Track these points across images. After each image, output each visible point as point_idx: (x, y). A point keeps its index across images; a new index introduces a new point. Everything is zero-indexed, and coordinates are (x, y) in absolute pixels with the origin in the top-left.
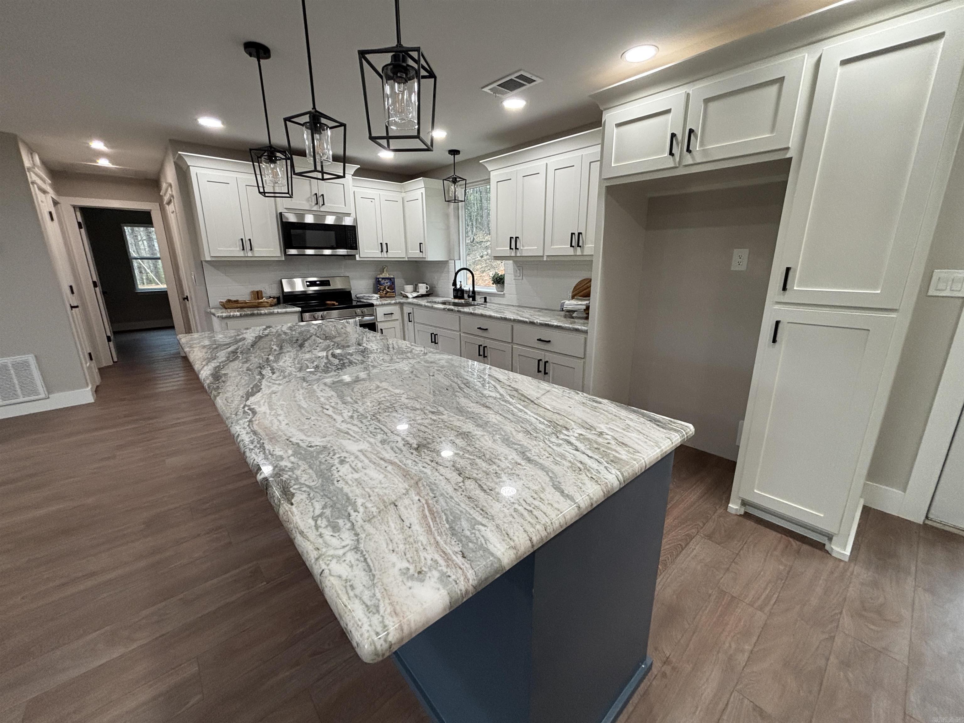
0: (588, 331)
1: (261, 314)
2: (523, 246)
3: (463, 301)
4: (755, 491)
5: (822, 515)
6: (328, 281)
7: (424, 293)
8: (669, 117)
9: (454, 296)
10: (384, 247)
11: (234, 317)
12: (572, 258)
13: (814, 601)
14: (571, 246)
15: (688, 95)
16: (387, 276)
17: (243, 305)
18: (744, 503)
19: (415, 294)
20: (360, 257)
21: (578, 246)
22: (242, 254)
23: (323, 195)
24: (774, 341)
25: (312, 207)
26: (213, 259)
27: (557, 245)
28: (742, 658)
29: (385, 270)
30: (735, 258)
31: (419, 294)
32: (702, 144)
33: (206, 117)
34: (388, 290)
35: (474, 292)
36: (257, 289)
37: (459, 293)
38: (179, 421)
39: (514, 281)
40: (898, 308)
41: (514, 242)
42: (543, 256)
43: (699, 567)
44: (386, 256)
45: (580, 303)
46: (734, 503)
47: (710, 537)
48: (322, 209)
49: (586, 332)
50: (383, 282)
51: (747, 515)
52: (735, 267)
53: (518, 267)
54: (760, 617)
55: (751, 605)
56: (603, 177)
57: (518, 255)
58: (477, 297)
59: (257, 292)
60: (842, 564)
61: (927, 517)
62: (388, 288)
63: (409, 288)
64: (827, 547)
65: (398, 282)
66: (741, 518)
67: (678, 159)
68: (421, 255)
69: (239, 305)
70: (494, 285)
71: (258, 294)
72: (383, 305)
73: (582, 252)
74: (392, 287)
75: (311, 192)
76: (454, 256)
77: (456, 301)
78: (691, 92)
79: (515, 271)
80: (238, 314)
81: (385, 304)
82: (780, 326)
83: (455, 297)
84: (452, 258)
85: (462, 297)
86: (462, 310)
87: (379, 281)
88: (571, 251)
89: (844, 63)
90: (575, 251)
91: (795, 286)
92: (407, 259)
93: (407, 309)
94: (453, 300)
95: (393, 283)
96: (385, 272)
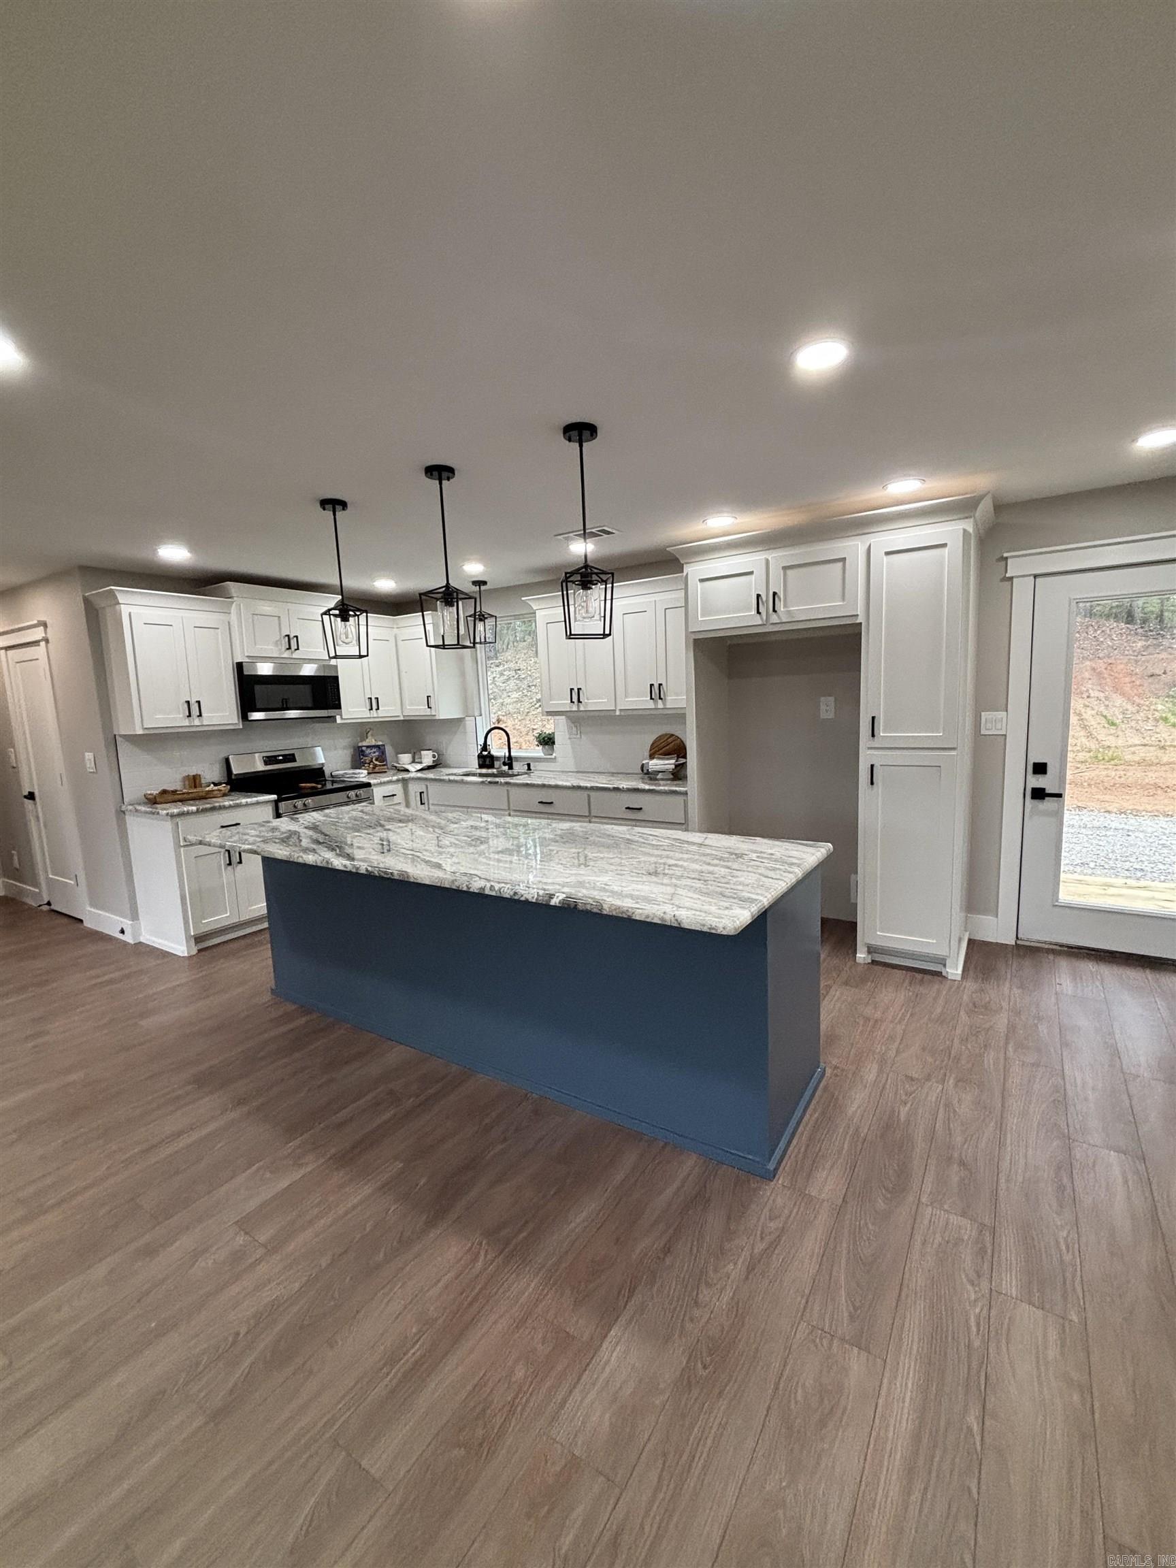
0: (689, 793)
1: (224, 808)
2: (588, 699)
3: (495, 771)
4: (878, 933)
5: (935, 941)
6: (293, 755)
7: (431, 764)
8: (753, 577)
9: (479, 765)
10: (374, 703)
11: (188, 813)
12: (652, 712)
13: (939, 1010)
14: (651, 698)
15: (767, 561)
16: (373, 743)
17: (188, 796)
18: (871, 950)
19: (419, 767)
20: (342, 718)
21: (660, 698)
22: (186, 722)
23: (297, 637)
24: (872, 783)
25: (281, 652)
26: (147, 732)
27: (633, 697)
28: (892, 1053)
29: (371, 734)
30: (823, 707)
31: (425, 765)
32: (785, 606)
33: (170, 546)
34: (377, 763)
35: (510, 758)
36: (193, 772)
37: (488, 760)
38: (99, 980)
39: (569, 741)
40: (955, 746)
41: (576, 695)
42: (615, 710)
43: (843, 1007)
44: (375, 715)
45: (667, 762)
46: (861, 953)
47: (846, 983)
48: (296, 655)
49: (686, 793)
50: (368, 751)
51: (874, 962)
52: (823, 715)
53: (573, 723)
54: (899, 1029)
55: (892, 1022)
56: (690, 630)
57: (582, 709)
58: (515, 764)
59: (192, 777)
60: (956, 983)
61: (1017, 938)
62: (376, 760)
63: (405, 759)
64: (944, 974)
65: (389, 750)
66: (870, 966)
67: (765, 618)
68: (428, 712)
69: (181, 797)
70: (541, 747)
71: (195, 780)
72: (381, 784)
73: (664, 704)
74: (382, 758)
75: (281, 635)
76: (474, 712)
77: (484, 771)
78: (770, 559)
79: (570, 728)
80: (194, 808)
81: (384, 783)
82: (875, 769)
83: (481, 766)
84: (470, 713)
85: (492, 766)
86: (512, 781)
87: (362, 751)
88: (651, 705)
89: (887, 553)
90: (656, 703)
91: (881, 732)
92: (402, 718)
93: (414, 789)
94: (479, 771)
95: (383, 753)
96: (370, 737)
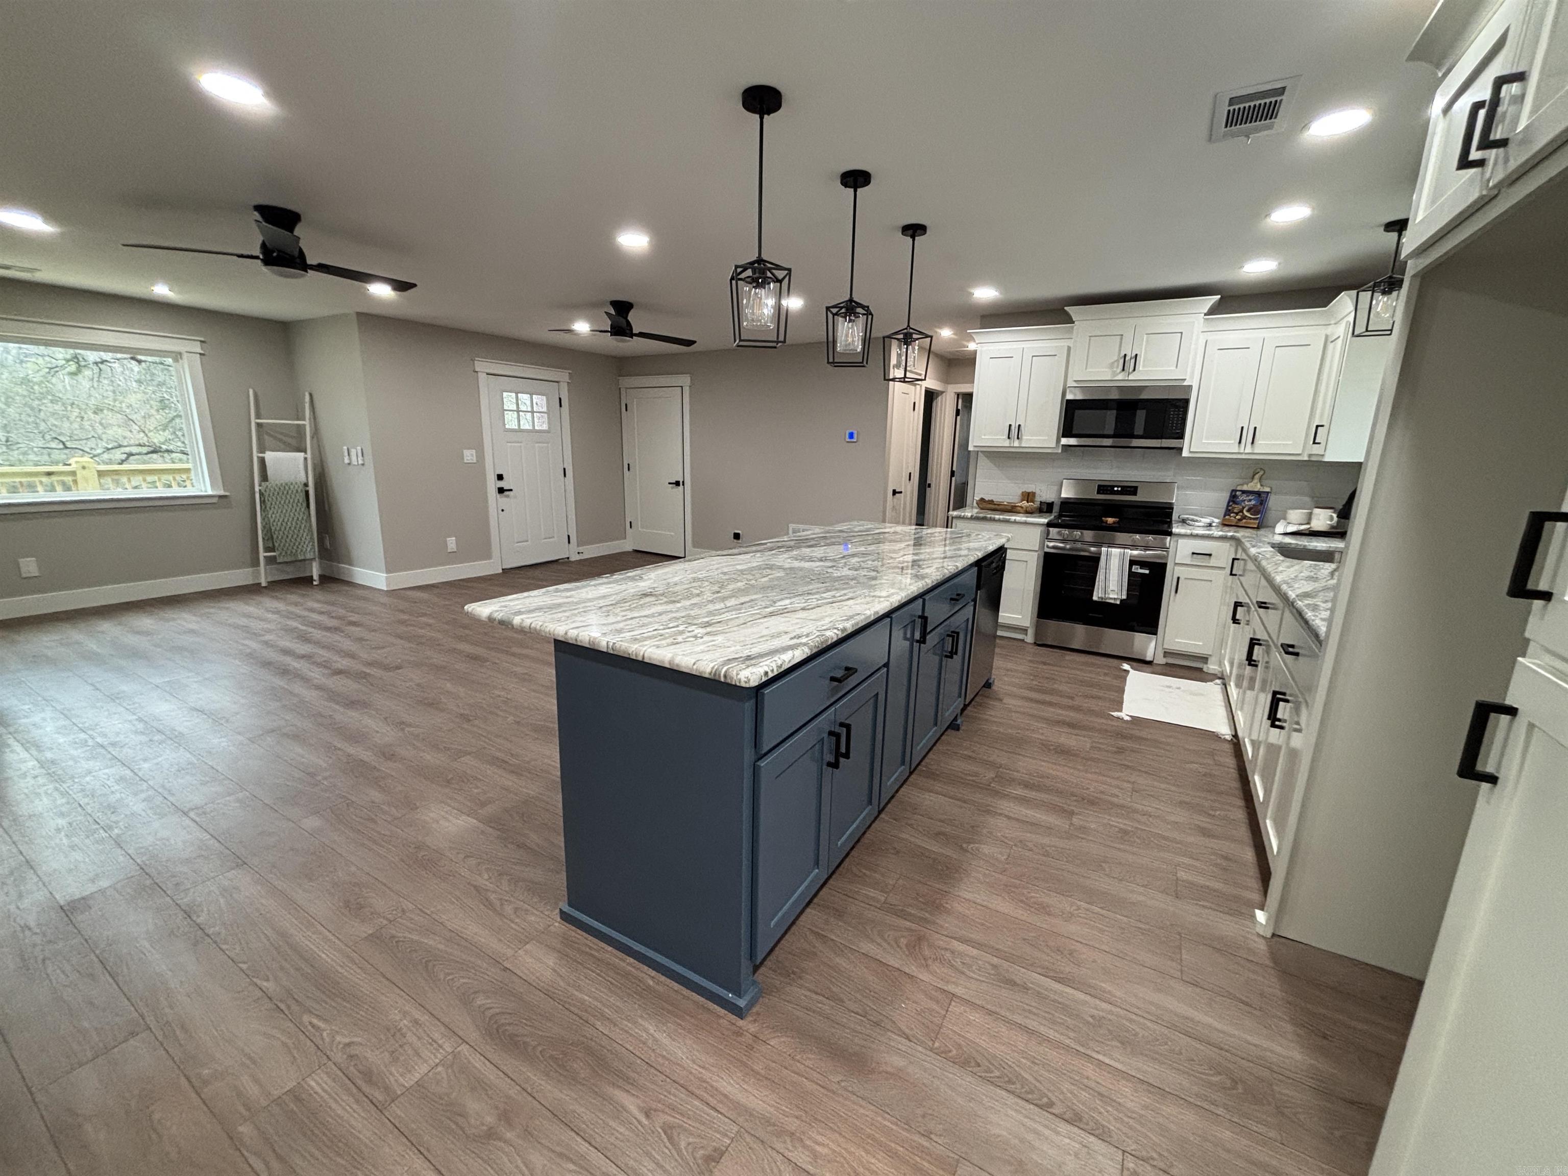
6: (1135, 488)
10: (1248, 435)
16: (1257, 488)
17: (996, 507)
19: (1295, 528)
20: (1190, 451)
22: (1007, 443)
23: (1137, 356)
25: (1115, 374)
29: (1257, 476)
34: (1248, 515)
48: (1133, 376)
50: (1244, 497)
59: (1029, 493)
62: (1248, 511)
63: (1296, 515)
65: (1274, 501)
68: (1313, 450)
69: (993, 507)
71: (1028, 497)
74: (1257, 509)
75: (1119, 353)
81: (1210, 537)
87: (1236, 496)
92: (1306, 458)
95: (1262, 502)
96: (1256, 481)
